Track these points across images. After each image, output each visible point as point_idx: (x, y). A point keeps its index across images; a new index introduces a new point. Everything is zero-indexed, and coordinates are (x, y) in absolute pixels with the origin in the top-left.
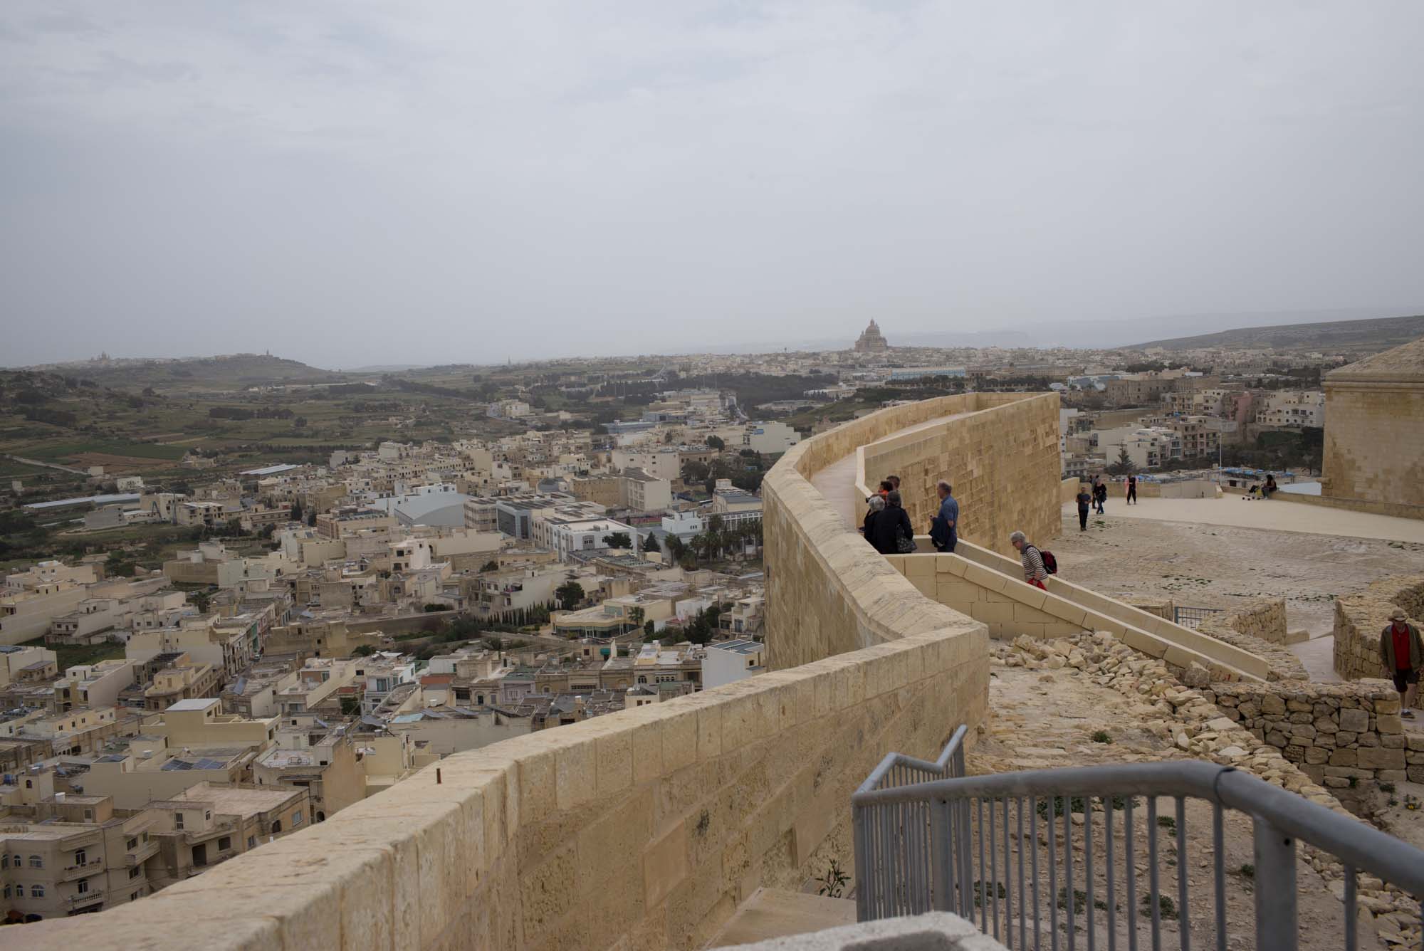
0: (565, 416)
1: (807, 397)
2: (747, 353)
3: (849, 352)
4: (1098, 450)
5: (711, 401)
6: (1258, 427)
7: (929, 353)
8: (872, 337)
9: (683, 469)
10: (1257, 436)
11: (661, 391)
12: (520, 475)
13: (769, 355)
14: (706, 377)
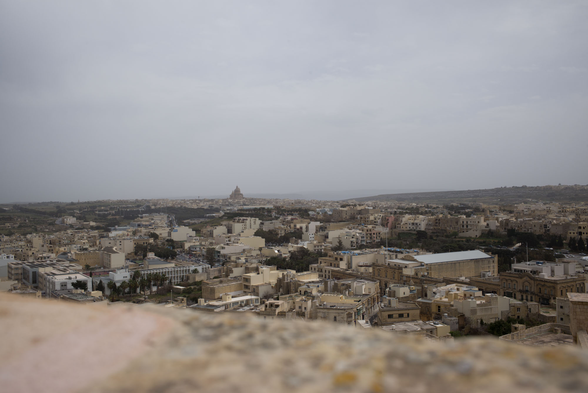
0: (92, 224)
1: (206, 217)
2: (183, 199)
3: (227, 199)
4: (328, 240)
5: (163, 218)
6: (397, 230)
7: (260, 200)
8: (237, 193)
9: (135, 248)
10: (397, 234)
11: (142, 214)
12: (52, 250)
13: (192, 200)
14: (163, 208)
